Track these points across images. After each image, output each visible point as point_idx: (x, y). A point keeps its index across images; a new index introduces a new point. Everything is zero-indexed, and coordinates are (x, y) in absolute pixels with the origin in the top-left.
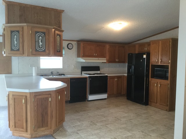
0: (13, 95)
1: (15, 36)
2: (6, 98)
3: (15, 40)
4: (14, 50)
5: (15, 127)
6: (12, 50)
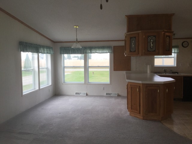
0: (131, 85)
1: (133, 41)
2: (126, 87)
3: (133, 44)
4: (132, 52)
5: (132, 109)
6: (130, 51)
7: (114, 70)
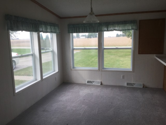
7: (139, 53)
